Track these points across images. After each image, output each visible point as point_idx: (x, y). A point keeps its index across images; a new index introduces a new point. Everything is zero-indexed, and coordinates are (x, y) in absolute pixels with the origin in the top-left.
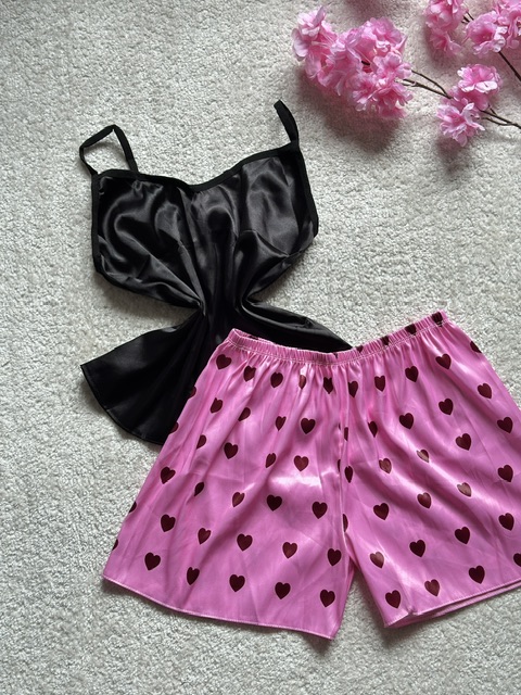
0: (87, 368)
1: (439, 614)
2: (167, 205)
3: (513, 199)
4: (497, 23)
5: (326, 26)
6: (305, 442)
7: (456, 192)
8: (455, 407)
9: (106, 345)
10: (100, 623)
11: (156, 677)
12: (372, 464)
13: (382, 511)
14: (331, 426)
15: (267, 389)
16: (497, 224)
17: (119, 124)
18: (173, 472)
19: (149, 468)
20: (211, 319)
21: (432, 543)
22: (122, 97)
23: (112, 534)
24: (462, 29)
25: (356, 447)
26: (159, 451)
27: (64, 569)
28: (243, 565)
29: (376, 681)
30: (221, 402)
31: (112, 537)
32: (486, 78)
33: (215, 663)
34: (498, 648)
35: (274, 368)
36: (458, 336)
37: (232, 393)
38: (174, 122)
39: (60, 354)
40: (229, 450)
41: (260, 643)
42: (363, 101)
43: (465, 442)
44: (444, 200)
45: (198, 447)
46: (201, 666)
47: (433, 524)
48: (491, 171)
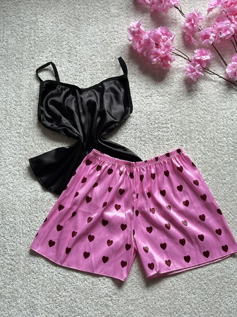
0: (31, 160)
1: (170, 274)
2: (71, 96)
3: (214, 105)
4: (212, 32)
5: (142, 28)
6: (120, 198)
7: (191, 100)
8: (183, 189)
9: (40, 152)
10: (27, 268)
11: (49, 292)
12: (147, 210)
13: (150, 230)
14: (131, 193)
15: (105, 175)
16: (206, 115)
17: (54, 62)
18: (64, 207)
19: (54, 204)
20: (85, 144)
21: (169, 244)
22: (56, 51)
23: (36, 231)
24: (197, 34)
25: (141, 202)
26: (58, 197)
27: (15, 244)
28: (90, 248)
29: (142, 301)
30: (86, 179)
31: (36, 232)
32: (206, 54)
33: (75, 288)
34: (194, 291)
35: (109, 166)
36: (187, 160)
37: (91, 175)
38: (76, 63)
39: (20, 154)
40: (88, 199)
41: (94, 281)
42: (155, 60)
43: (186, 203)
44: (185, 103)
45: (75, 197)
46: (68, 289)
47: (171, 236)
48: (205, 93)
